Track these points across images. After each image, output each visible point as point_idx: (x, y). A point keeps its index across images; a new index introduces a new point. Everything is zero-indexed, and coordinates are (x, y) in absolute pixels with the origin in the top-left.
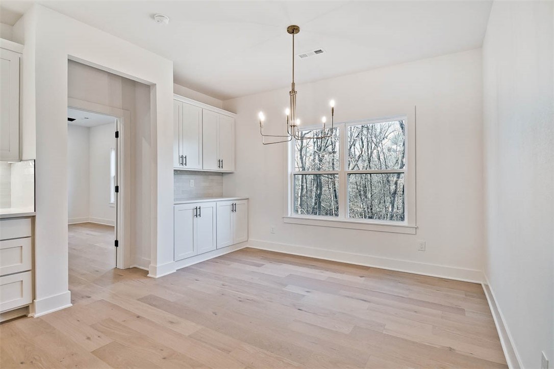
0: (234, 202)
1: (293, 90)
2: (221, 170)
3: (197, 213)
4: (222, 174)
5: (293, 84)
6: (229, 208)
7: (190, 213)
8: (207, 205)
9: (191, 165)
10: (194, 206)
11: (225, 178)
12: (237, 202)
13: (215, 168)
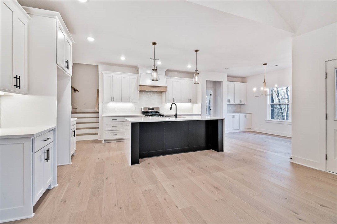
0: (246, 114)
1: (265, 82)
2: (241, 103)
3: (233, 117)
4: (241, 105)
5: (265, 80)
6: (244, 116)
7: (231, 117)
8: (236, 115)
9: (232, 102)
10: (233, 115)
11: (242, 106)
12: (247, 114)
13: (239, 103)
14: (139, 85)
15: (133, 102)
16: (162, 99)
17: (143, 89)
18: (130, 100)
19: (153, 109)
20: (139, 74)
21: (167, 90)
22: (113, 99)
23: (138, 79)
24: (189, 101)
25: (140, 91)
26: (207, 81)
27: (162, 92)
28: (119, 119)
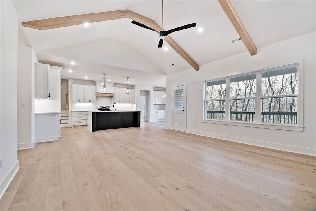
3: (157, 112)
6: (164, 112)
7: (156, 112)
8: (160, 111)
9: (157, 103)
12: (166, 111)
13: (162, 104)
14: (96, 92)
15: (92, 103)
16: (111, 101)
17: (99, 95)
18: (90, 101)
19: (106, 107)
20: (96, 85)
21: (115, 96)
22: (79, 101)
23: (96, 89)
24: (130, 102)
25: (96, 96)
26: (140, 90)
27: (111, 97)
28: (83, 113)
